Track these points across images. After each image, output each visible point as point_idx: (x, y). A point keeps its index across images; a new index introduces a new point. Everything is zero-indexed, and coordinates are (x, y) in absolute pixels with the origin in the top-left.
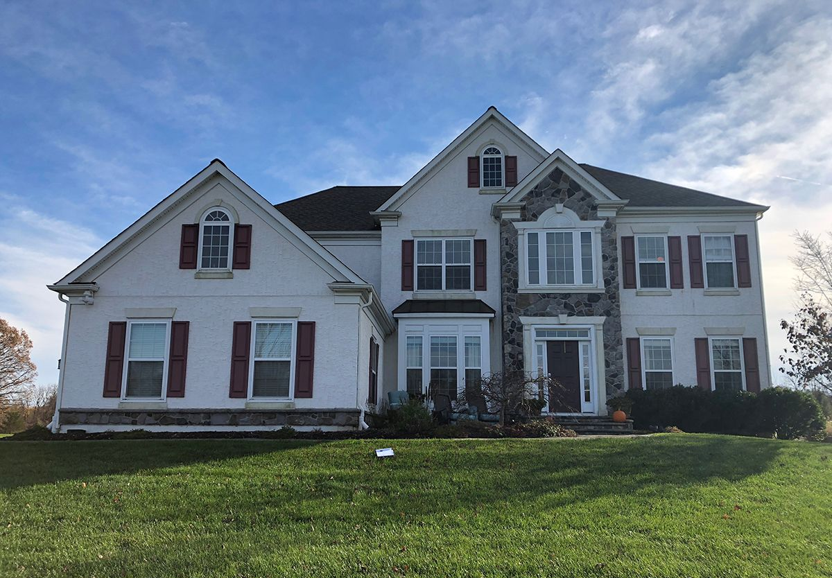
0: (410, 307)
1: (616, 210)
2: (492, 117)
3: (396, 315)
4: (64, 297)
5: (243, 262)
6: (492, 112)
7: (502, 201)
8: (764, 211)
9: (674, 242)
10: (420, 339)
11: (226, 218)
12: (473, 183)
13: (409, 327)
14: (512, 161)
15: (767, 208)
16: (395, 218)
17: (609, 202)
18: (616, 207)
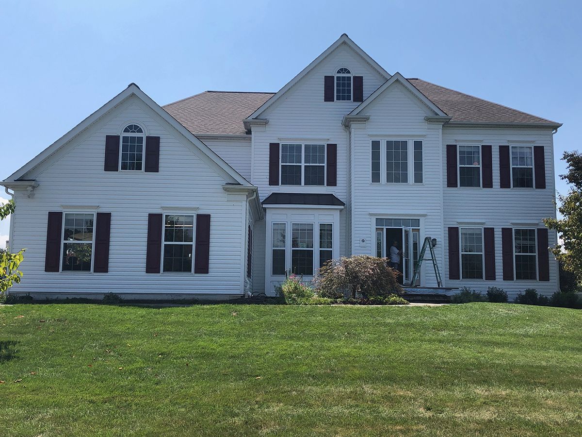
0: (275, 199)
1: (443, 123)
2: (344, 43)
3: (264, 206)
4: (10, 191)
5: (153, 166)
6: (345, 38)
7: (351, 114)
8: (559, 127)
9: (487, 150)
10: (283, 226)
11: (140, 131)
12: (329, 97)
13: (276, 215)
14: (359, 80)
15: (561, 125)
16: (263, 125)
17: (437, 117)
18: (443, 122)
